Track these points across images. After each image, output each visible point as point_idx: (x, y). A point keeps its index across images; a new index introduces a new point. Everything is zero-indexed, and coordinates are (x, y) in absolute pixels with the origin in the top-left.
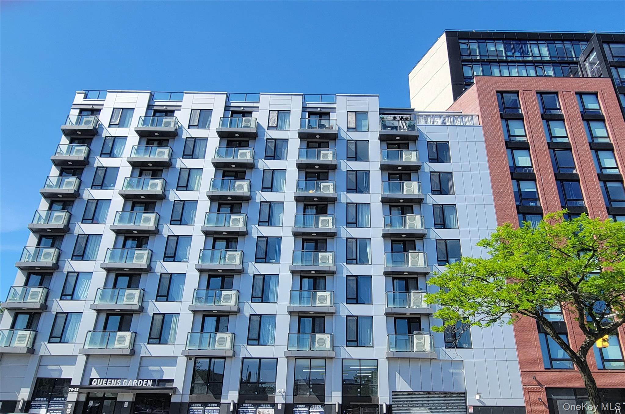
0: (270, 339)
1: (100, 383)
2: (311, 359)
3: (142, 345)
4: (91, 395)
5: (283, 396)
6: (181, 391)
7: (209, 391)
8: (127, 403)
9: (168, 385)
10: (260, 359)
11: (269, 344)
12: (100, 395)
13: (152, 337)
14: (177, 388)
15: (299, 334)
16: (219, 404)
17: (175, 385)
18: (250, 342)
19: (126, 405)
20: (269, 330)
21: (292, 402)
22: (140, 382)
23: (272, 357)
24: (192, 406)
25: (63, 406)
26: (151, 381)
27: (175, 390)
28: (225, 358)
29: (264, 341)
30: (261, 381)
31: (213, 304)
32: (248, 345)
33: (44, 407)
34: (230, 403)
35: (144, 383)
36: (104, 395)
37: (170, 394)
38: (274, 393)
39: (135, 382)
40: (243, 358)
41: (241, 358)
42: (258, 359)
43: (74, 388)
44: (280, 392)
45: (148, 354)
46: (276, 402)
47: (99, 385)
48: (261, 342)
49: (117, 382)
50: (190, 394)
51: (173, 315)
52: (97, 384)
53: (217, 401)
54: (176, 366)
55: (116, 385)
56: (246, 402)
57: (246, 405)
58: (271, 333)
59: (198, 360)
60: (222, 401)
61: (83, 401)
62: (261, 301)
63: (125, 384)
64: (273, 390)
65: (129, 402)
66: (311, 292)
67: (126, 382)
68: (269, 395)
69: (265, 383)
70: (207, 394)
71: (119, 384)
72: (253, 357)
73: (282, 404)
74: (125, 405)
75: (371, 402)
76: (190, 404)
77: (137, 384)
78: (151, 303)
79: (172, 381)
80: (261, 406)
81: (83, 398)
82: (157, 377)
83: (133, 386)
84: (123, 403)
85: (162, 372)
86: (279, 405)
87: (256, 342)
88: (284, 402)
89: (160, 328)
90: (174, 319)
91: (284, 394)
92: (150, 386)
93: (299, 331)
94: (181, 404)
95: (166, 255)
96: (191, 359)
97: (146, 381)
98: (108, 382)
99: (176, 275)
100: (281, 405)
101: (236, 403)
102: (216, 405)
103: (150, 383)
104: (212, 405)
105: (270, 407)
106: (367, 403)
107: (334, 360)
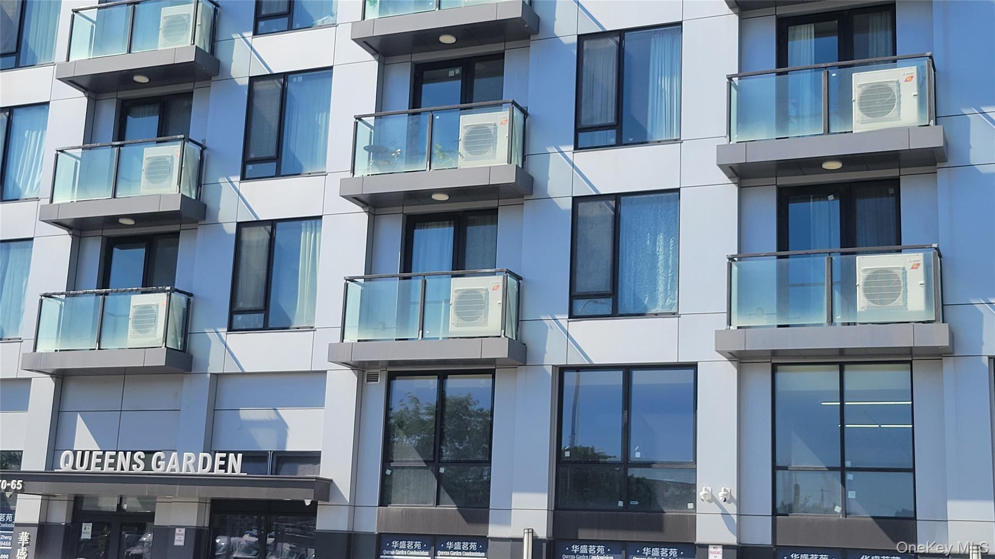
0: (661, 288)
1: (82, 465)
2: (842, 367)
3: (213, 336)
4: (86, 506)
5: (725, 514)
6: (347, 496)
7: (445, 496)
8: (183, 530)
9: (304, 472)
10: (627, 370)
11: (658, 310)
12: (108, 504)
13: (241, 305)
14: (331, 481)
15: (786, 257)
16: (483, 543)
17: (325, 471)
18: (581, 306)
19: (179, 539)
20: (654, 256)
21: (768, 541)
22: (205, 459)
23: (673, 359)
24: (391, 549)
25: (10, 538)
26: (240, 456)
27: (325, 488)
28: (492, 373)
29: (637, 301)
30: (638, 455)
31: (423, 165)
32: (572, 316)
34: (521, 540)
35: (218, 463)
36: (119, 506)
37: (308, 503)
38: (690, 506)
39: (189, 458)
40: (562, 371)
41: (549, 370)
42: (620, 374)
43: (9, 481)
44: (713, 499)
45: (230, 368)
46: (700, 539)
47: (79, 469)
48: (626, 302)
49: (132, 462)
50: (382, 504)
51: (303, 223)
52: (74, 467)
53: (474, 530)
54: (321, 406)
55: (131, 469)
56: (583, 534)
57: (584, 549)
58: (666, 266)
59: (399, 384)
60: (494, 531)
61: (59, 525)
62: (613, 141)
63: (158, 467)
64: (688, 491)
65: (188, 529)
66: (823, 74)
67: (159, 459)
68: (670, 512)
69: (648, 465)
70: (438, 503)
71: (138, 466)
72: (596, 361)
73: (725, 547)
74: (177, 538)
76: (383, 541)
77: (195, 465)
78: (226, 188)
79: (313, 458)
80: (642, 555)
81: (60, 515)
82: (266, 443)
83: (184, 472)
84: (168, 532)
85: (281, 427)
86: (711, 549)
87: (606, 306)
88: (733, 540)
89: (263, 272)
90: (306, 237)
91: (732, 509)
92: (238, 472)
93: (783, 244)
94: (351, 539)
95: (264, 12)
96: (373, 378)
97: (224, 455)
98: (107, 461)
99: (300, 78)
100: (720, 550)
101: (542, 541)
102: (473, 545)
103: (236, 463)
104: (458, 545)
105: (679, 555)
107: (948, 363)
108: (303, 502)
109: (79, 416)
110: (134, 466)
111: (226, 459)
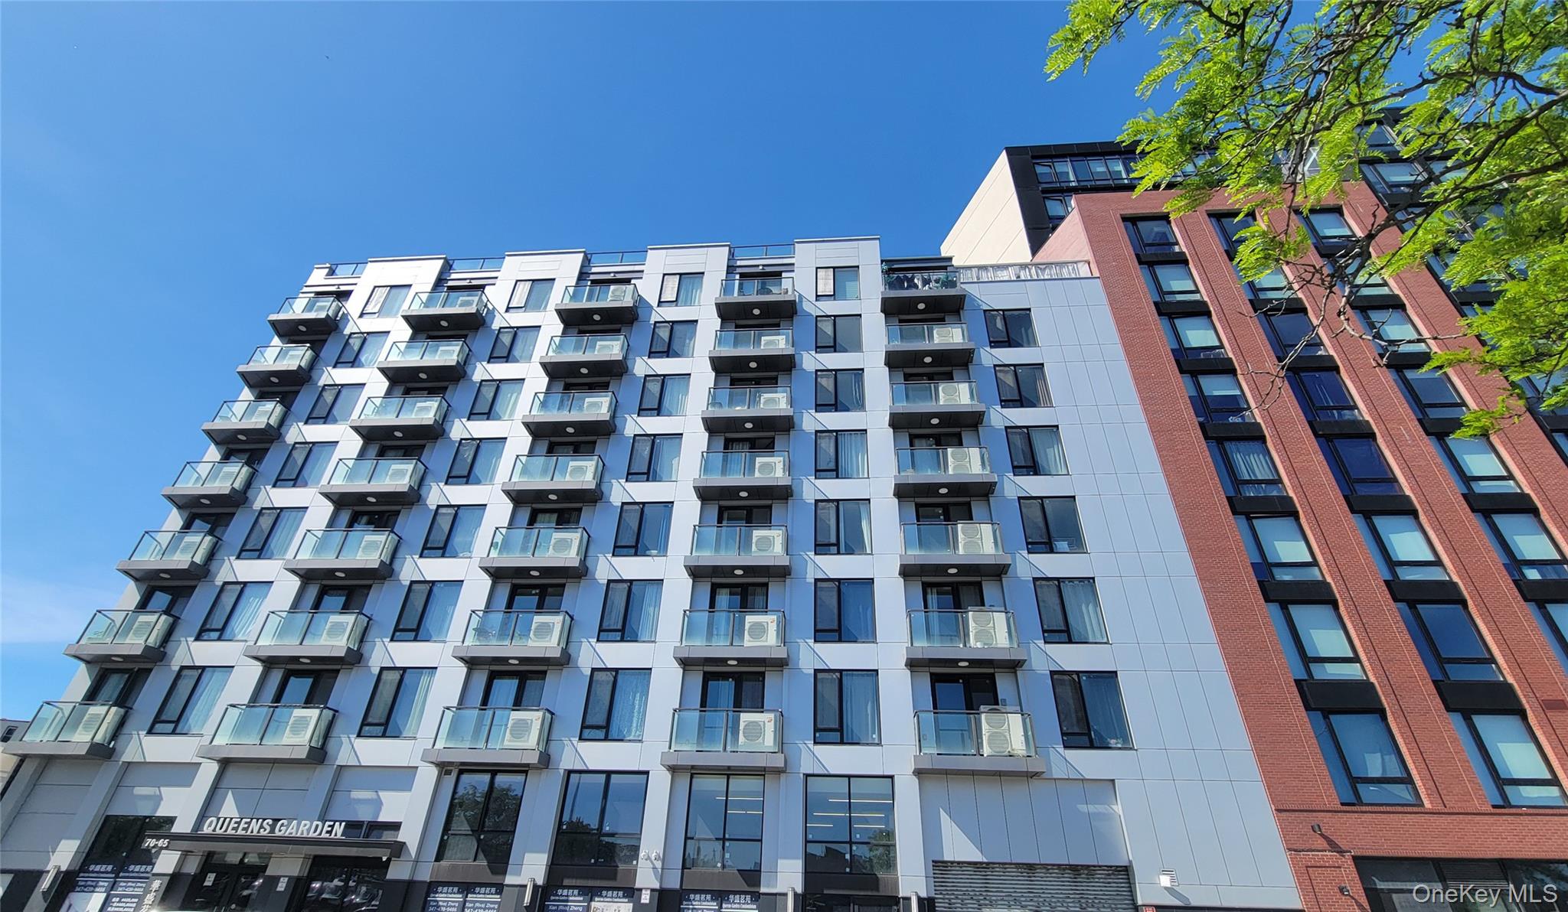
0: (634, 725)
1: (221, 829)
2: (728, 776)
3: (345, 739)
4: (215, 860)
5: (654, 868)
6: (413, 853)
7: (481, 856)
8: (286, 879)
9: (387, 836)
10: (609, 774)
11: (631, 738)
12: (233, 858)
13: (370, 720)
14: (405, 843)
15: (705, 711)
16: (500, 888)
17: (402, 837)
18: (587, 733)
19: (281, 886)
20: (633, 704)
21: (678, 887)
22: (317, 826)
23: (636, 769)
24: (437, 892)
25: (144, 885)
26: (343, 824)
27: (399, 849)
28: (526, 772)
29: (620, 731)
30: (608, 828)
31: (507, 642)
32: (581, 739)
33: (103, 886)
34: (526, 886)
35: (326, 828)
36: (242, 860)
37: (384, 859)
38: (635, 862)
39: (305, 825)
40: (569, 772)
41: (562, 772)
42: (604, 776)
43: (158, 840)
44: (649, 858)
45: (353, 762)
46: (637, 886)
47: (218, 831)
48: (613, 733)
49: (261, 827)
50: (436, 861)
51: (424, 671)
52: (214, 830)
53: (496, 879)
54: (410, 790)
55: (258, 832)
56: (566, 882)
57: (565, 892)
58: (639, 713)
59: (465, 777)
60: (509, 880)
61: (189, 874)
62: (619, 639)
63: (280, 831)
64: (635, 852)
65: (290, 878)
66: (732, 614)
67: (282, 825)
68: (621, 867)
69: (612, 835)
70: (475, 860)
71: (265, 830)
72: (591, 768)
73: (653, 890)
74: (280, 885)
75: (877, 890)
76: (432, 887)
77: (308, 831)
78: (379, 644)
79: (395, 826)
80: (601, 896)
81: (192, 867)
82: (364, 815)
83: (298, 835)
84: (276, 879)
85: (378, 804)
86: (644, 892)
87: (601, 734)
88: (657, 886)
89: (390, 703)
90: (424, 679)
91: (659, 865)
92: (339, 836)
93: (703, 704)
94: (410, 885)
95: (429, 545)
96: (448, 773)
97: (332, 823)
98: (242, 825)
99: (442, 585)
100: (649, 892)
101: (540, 886)
102: (493, 890)
103: (339, 830)
104: (483, 889)
105: (624, 897)
106: (870, 893)
107: (783, 776)
108: (381, 858)
109: (230, 793)
110: (262, 830)
111: (332, 826)
